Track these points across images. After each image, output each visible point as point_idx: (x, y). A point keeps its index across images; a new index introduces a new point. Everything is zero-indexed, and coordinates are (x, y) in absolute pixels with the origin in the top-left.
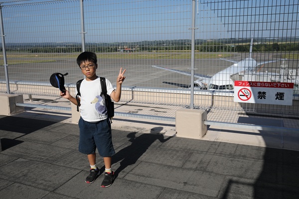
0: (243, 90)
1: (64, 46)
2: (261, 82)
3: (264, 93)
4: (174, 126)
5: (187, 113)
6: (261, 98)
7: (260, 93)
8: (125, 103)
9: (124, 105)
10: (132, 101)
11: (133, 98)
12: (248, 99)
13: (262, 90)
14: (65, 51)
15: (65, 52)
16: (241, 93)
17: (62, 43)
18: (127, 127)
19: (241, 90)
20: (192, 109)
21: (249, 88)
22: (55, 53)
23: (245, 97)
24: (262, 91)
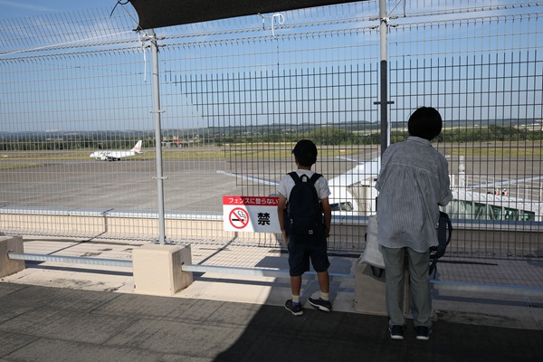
0: (236, 212)
1: (60, 137)
2: (261, 198)
3: (267, 215)
4: (131, 274)
5: (155, 252)
6: (263, 224)
7: (260, 215)
8: (87, 239)
9: (84, 242)
10: (103, 236)
11: (106, 231)
12: (245, 225)
13: (264, 209)
14: (61, 147)
15: (62, 149)
16: (233, 217)
17: (56, 133)
18: (61, 281)
19: (232, 212)
20: (162, 245)
21: (243, 207)
22: (43, 152)
23: (239, 222)
24: (264, 212)
